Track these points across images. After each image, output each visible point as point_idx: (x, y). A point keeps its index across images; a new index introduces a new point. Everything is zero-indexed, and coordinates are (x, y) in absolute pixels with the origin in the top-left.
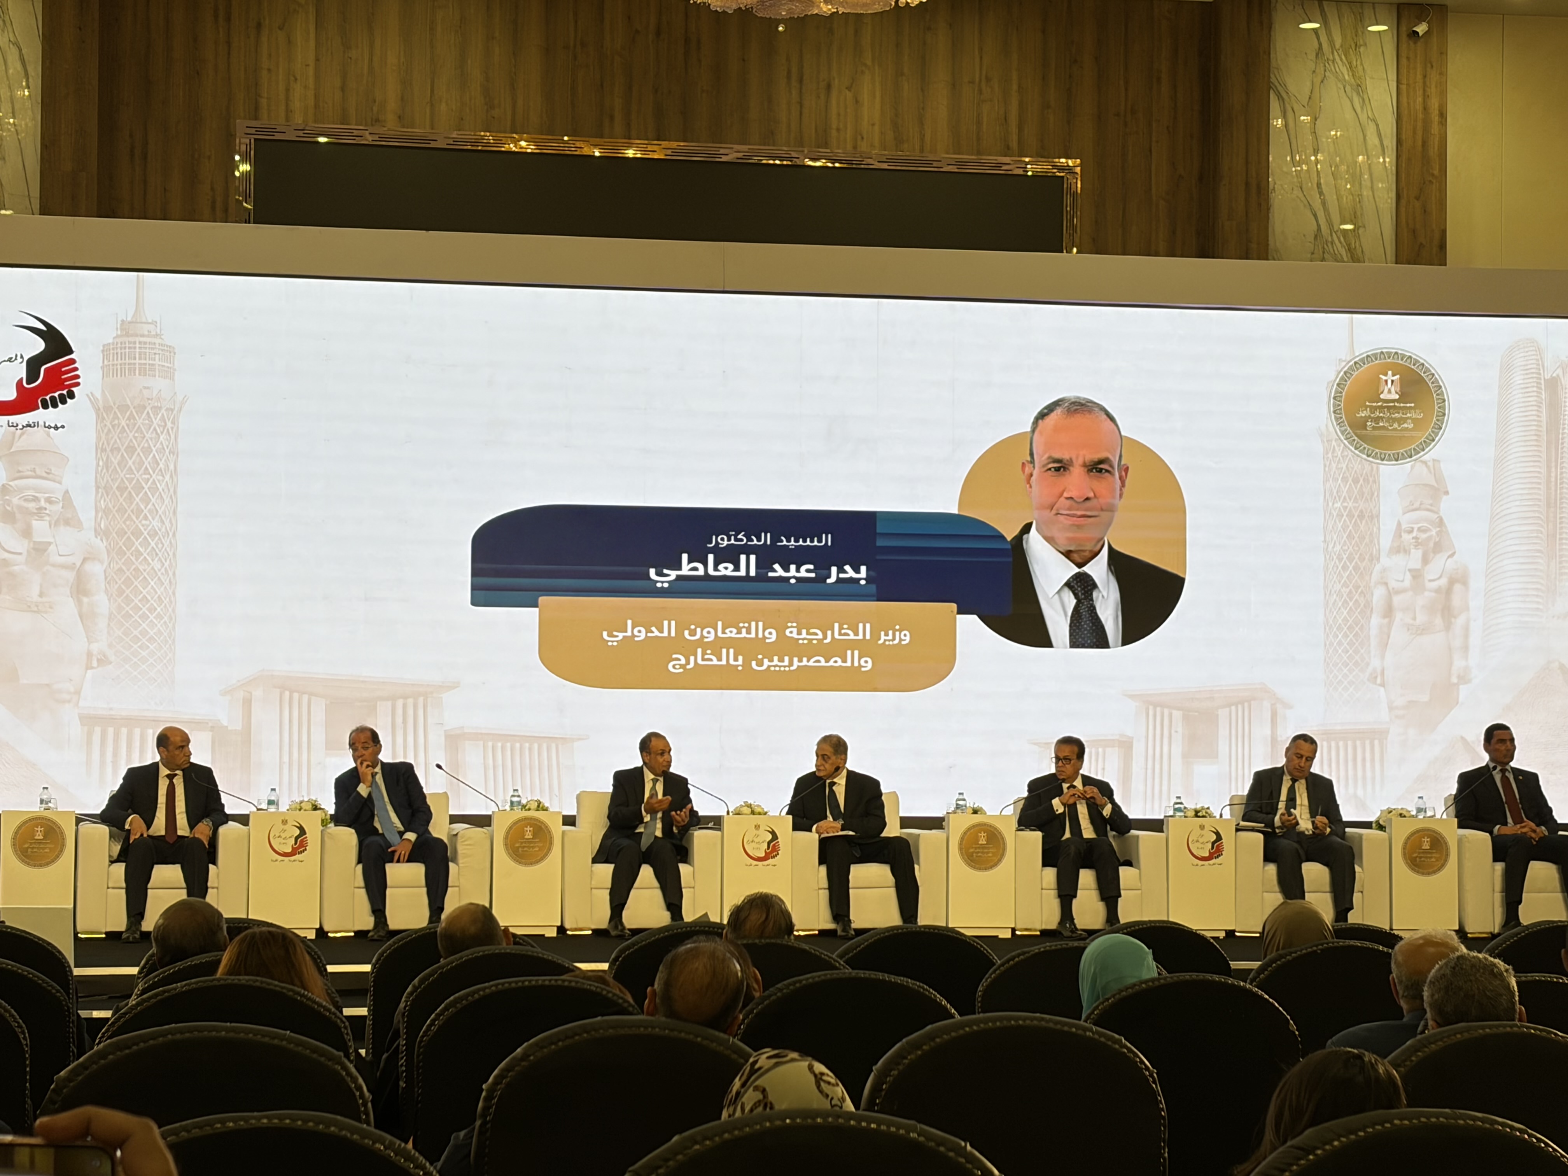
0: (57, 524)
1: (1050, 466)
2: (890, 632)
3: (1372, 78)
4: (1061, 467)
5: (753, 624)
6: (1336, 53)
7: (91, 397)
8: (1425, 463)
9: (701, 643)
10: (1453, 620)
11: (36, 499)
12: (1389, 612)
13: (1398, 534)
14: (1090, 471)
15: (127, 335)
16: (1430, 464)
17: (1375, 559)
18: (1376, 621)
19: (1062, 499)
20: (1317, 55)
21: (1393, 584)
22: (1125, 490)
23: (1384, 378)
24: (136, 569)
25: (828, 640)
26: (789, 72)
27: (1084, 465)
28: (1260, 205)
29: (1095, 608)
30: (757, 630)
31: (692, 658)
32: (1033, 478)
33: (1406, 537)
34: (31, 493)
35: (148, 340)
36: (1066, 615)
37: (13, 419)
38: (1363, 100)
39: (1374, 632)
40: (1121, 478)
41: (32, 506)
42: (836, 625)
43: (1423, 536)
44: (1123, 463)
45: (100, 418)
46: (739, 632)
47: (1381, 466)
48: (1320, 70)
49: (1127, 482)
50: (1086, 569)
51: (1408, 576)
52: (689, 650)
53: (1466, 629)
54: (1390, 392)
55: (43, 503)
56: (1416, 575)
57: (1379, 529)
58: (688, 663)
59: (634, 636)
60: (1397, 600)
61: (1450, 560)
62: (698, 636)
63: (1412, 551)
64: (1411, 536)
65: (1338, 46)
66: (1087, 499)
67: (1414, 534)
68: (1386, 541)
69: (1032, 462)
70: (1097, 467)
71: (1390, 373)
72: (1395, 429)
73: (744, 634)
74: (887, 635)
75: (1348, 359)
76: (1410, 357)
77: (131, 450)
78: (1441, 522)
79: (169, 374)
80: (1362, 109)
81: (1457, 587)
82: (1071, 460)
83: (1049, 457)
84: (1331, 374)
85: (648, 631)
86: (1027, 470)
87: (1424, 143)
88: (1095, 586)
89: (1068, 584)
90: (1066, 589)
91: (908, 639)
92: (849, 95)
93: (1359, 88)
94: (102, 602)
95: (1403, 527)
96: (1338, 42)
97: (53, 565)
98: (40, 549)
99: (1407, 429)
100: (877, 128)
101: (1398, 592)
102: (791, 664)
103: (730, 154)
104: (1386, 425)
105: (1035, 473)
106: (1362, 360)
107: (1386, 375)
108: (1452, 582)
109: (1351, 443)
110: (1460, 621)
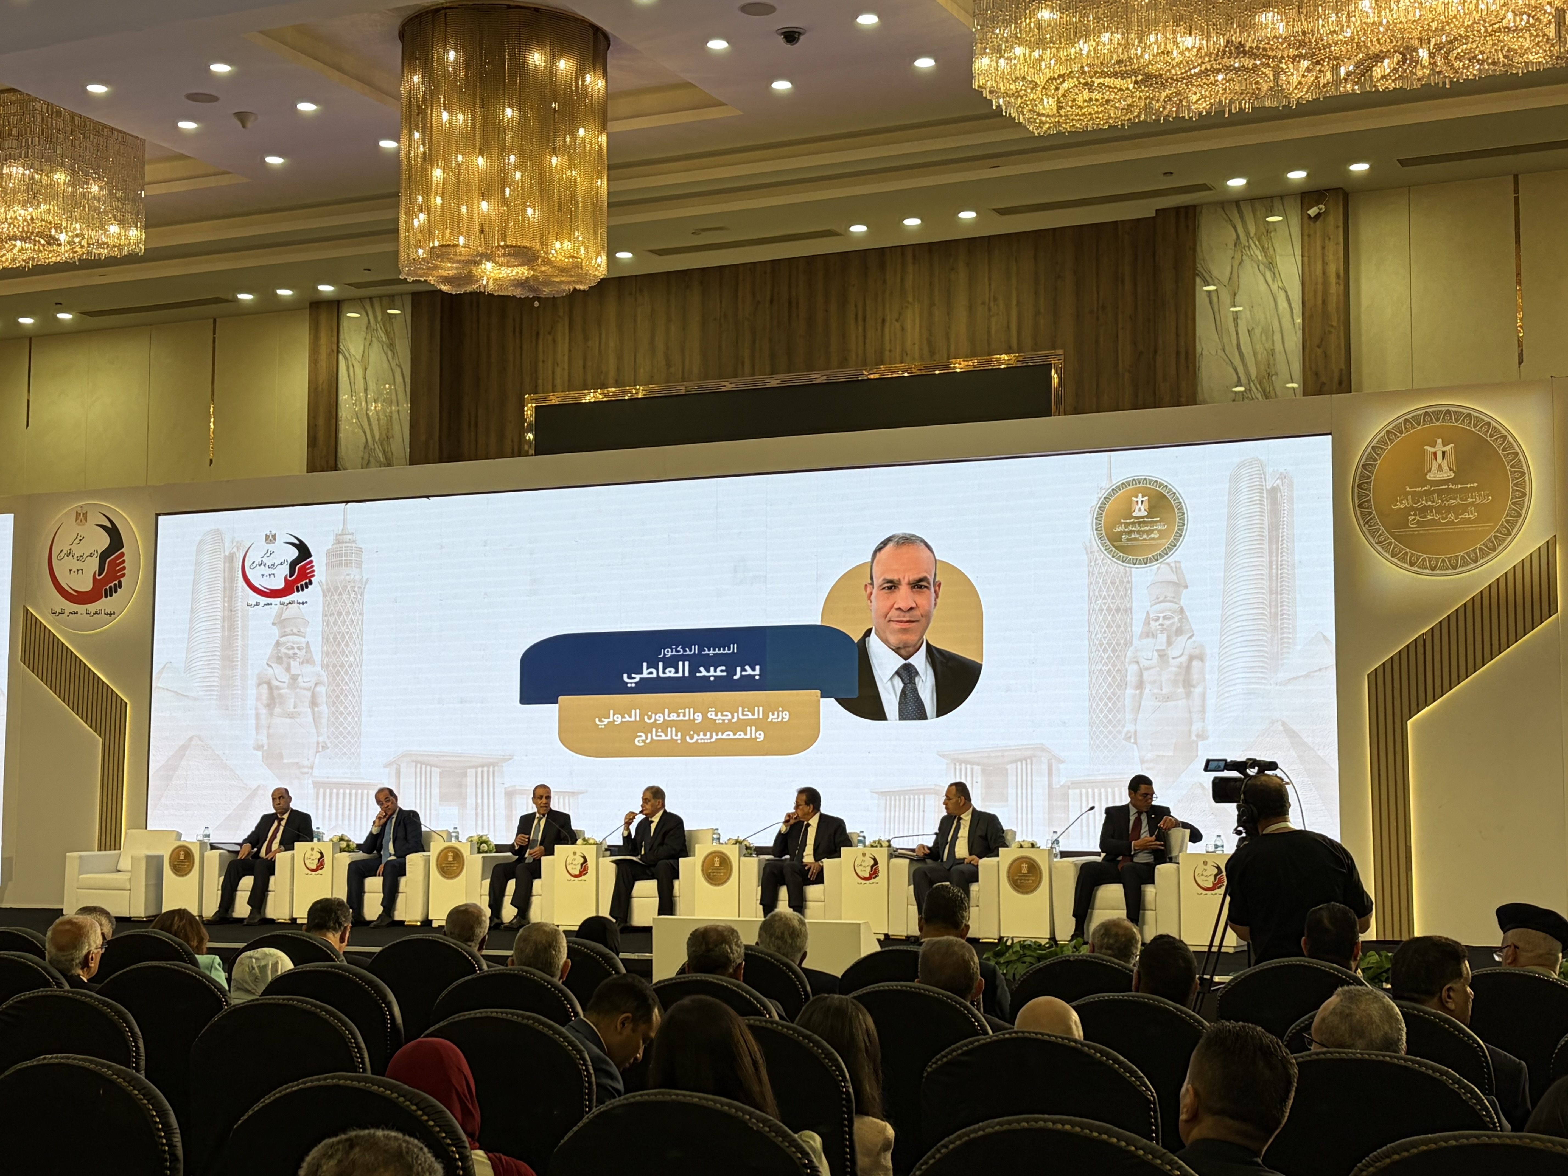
0: (303, 663)
1: (886, 585)
2: (776, 713)
3: (1281, 255)
4: (892, 586)
5: (687, 710)
6: (1251, 241)
7: (320, 583)
8: (1168, 564)
9: (655, 724)
10: (1192, 689)
11: (293, 648)
12: (1140, 685)
13: (1147, 623)
14: (913, 587)
15: (339, 543)
16: (1173, 565)
17: (1128, 643)
18: (1129, 691)
19: (893, 610)
20: (1235, 245)
21: (1144, 663)
22: (938, 600)
23: (1135, 499)
24: (342, 689)
25: (735, 720)
26: (856, 316)
27: (909, 584)
28: (1188, 367)
29: (917, 690)
30: (689, 714)
31: (649, 735)
32: (873, 596)
33: (1154, 625)
34: (289, 644)
35: (349, 545)
36: (896, 696)
37: (283, 600)
38: (1274, 274)
39: (1128, 701)
40: (935, 591)
41: (290, 652)
42: (740, 709)
43: (1167, 622)
44: (937, 579)
45: (325, 596)
46: (678, 716)
47: (1133, 570)
48: (1238, 256)
49: (940, 594)
50: (911, 661)
51: (1156, 654)
52: (647, 729)
53: (1203, 696)
54: (1140, 510)
55: (296, 651)
56: (1162, 655)
57: (1132, 619)
58: (647, 738)
59: (614, 721)
60: (1146, 675)
61: (1190, 641)
62: (652, 720)
63: (1159, 635)
64: (1157, 623)
65: (1252, 234)
66: (911, 609)
67: (1161, 621)
68: (1137, 628)
69: (872, 584)
70: (918, 585)
71: (1140, 495)
72: (1145, 539)
73: (681, 718)
74: (773, 715)
75: (1108, 487)
76: (1156, 481)
77: (340, 614)
78: (1182, 611)
79: (359, 564)
80: (1273, 280)
81: (1196, 663)
82: (899, 580)
83: (884, 579)
84: (1094, 500)
85: (623, 717)
86: (869, 590)
87: (1324, 302)
88: (917, 673)
89: (897, 673)
90: (896, 677)
91: (787, 717)
92: (898, 325)
93: (1271, 265)
94: (324, 709)
95: (1151, 616)
96: (1252, 231)
97: (301, 688)
98: (294, 678)
99: (1153, 539)
100: (916, 346)
101: (1147, 669)
102: (711, 737)
103: (819, 378)
104: (1137, 536)
105: (874, 592)
106: (1118, 487)
107: (1137, 497)
108: (1191, 658)
109: (1109, 553)
110: (1198, 690)
